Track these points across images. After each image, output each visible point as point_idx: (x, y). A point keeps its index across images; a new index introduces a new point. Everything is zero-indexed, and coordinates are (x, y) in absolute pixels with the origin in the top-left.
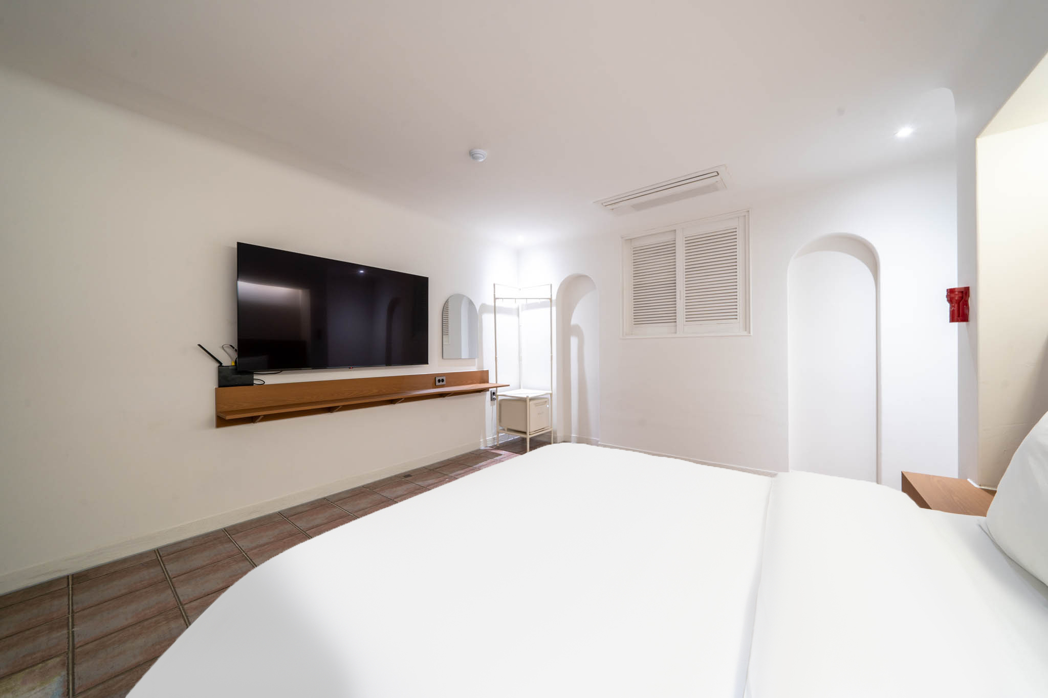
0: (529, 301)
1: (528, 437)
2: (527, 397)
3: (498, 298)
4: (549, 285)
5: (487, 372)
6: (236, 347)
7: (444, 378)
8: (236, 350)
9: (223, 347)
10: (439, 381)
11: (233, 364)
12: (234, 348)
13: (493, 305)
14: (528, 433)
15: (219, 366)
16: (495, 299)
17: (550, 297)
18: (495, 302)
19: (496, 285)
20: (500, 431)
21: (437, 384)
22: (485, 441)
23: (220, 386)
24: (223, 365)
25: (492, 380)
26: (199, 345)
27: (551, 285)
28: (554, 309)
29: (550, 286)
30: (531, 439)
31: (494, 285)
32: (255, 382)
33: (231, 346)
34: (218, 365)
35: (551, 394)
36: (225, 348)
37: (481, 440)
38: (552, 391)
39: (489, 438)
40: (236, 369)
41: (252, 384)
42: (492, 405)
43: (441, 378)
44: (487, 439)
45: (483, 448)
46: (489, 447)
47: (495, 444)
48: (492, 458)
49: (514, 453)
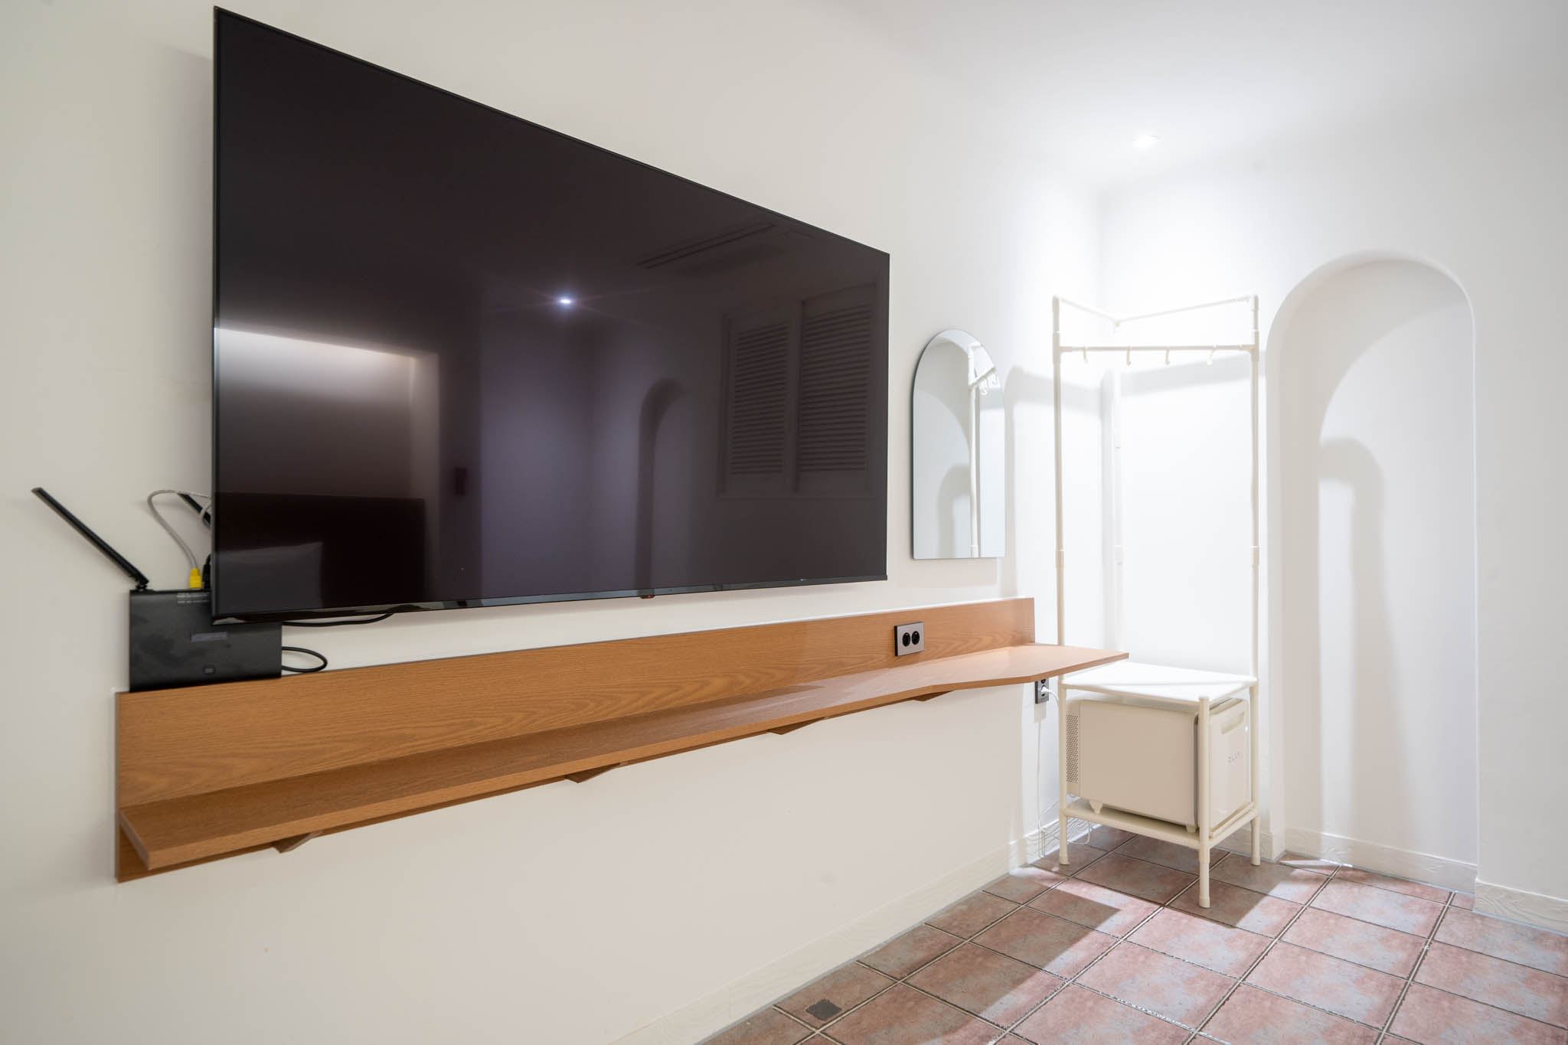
0: (1178, 358)
1: (1206, 846)
2: (1202, 700)
3: (1069, 349)
4: (1247, 299)
5: (1029, 603)
6: (207, 505)
7: (919, 628)
8: (207, 516)
9: (150, 499)
10: (906, 640)
11: (197, 582)
12: (198, 508)
13: (1051, 375)
14: (1205, 831)
15: (132, 593)
16: (1058, 351)
17: (1251, 342)
18: (1057, 360)
19: (1062, 305)
20: (1072, 812)
21: (902, 650)
22: (1022, 844)
23: (135, 687)
24: (150, 586)
25: (1044, 630)
26: (41, 493)
27: (1256, 299)
28: (1262, 382)
29: (1251, 305)
30: (1219, 857)
31: (1056, 302)
32: (288, 660)
33: (187, 498)
34: (132, 585)
35: (1253, 689)
36: (161, 511)
37: (1012, 843)
38: (1256, 674)
39: (1031, 833)
40: (207, 606)
41: (274, 673)
42: (1040, 717)
43: (910, 630)
44: (1026, 836)
45: (1016, 871)
46: (1032, 865)
47: (1047, 853)
48: (1092, 929)
49: (1149, 901)
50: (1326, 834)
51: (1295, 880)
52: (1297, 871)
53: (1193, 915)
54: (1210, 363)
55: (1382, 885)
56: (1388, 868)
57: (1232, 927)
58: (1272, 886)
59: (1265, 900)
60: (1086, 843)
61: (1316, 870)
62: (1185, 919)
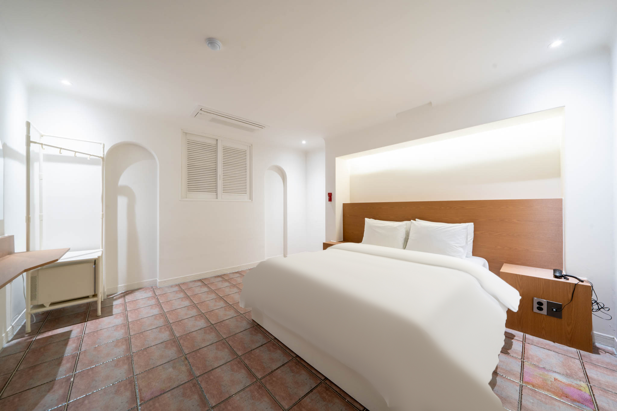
0: (65, 153)
1: (100, 298)
2: (99, 257)
3: (34, 142)
4: (99, 143)
14: (99, 294)
16: (29, 142)
17: (102, 156)
19: (29, 125)
22: (7, 334)
27: (104, 144)
29: (102, 146)
31: (27, 123)
35: (102, 252)
37: (3, 335)
38: (102, 248)
39: (9, 328)
45: (5, 345)
46: (12, 340)
47: (15, 334)
48: (69, 338)
49: (80, 323)
50: (119, 286)
51: (116, 299)
52: (115, 298)
53: (98, 319)
54: (88, 159)
55: (136, 291)
56: (136, 287)
57: (112, 315)
58: (112, 303)
59: (114, 307)
60: (34, 322)
61: (119, 295)
62: (97, 321)
